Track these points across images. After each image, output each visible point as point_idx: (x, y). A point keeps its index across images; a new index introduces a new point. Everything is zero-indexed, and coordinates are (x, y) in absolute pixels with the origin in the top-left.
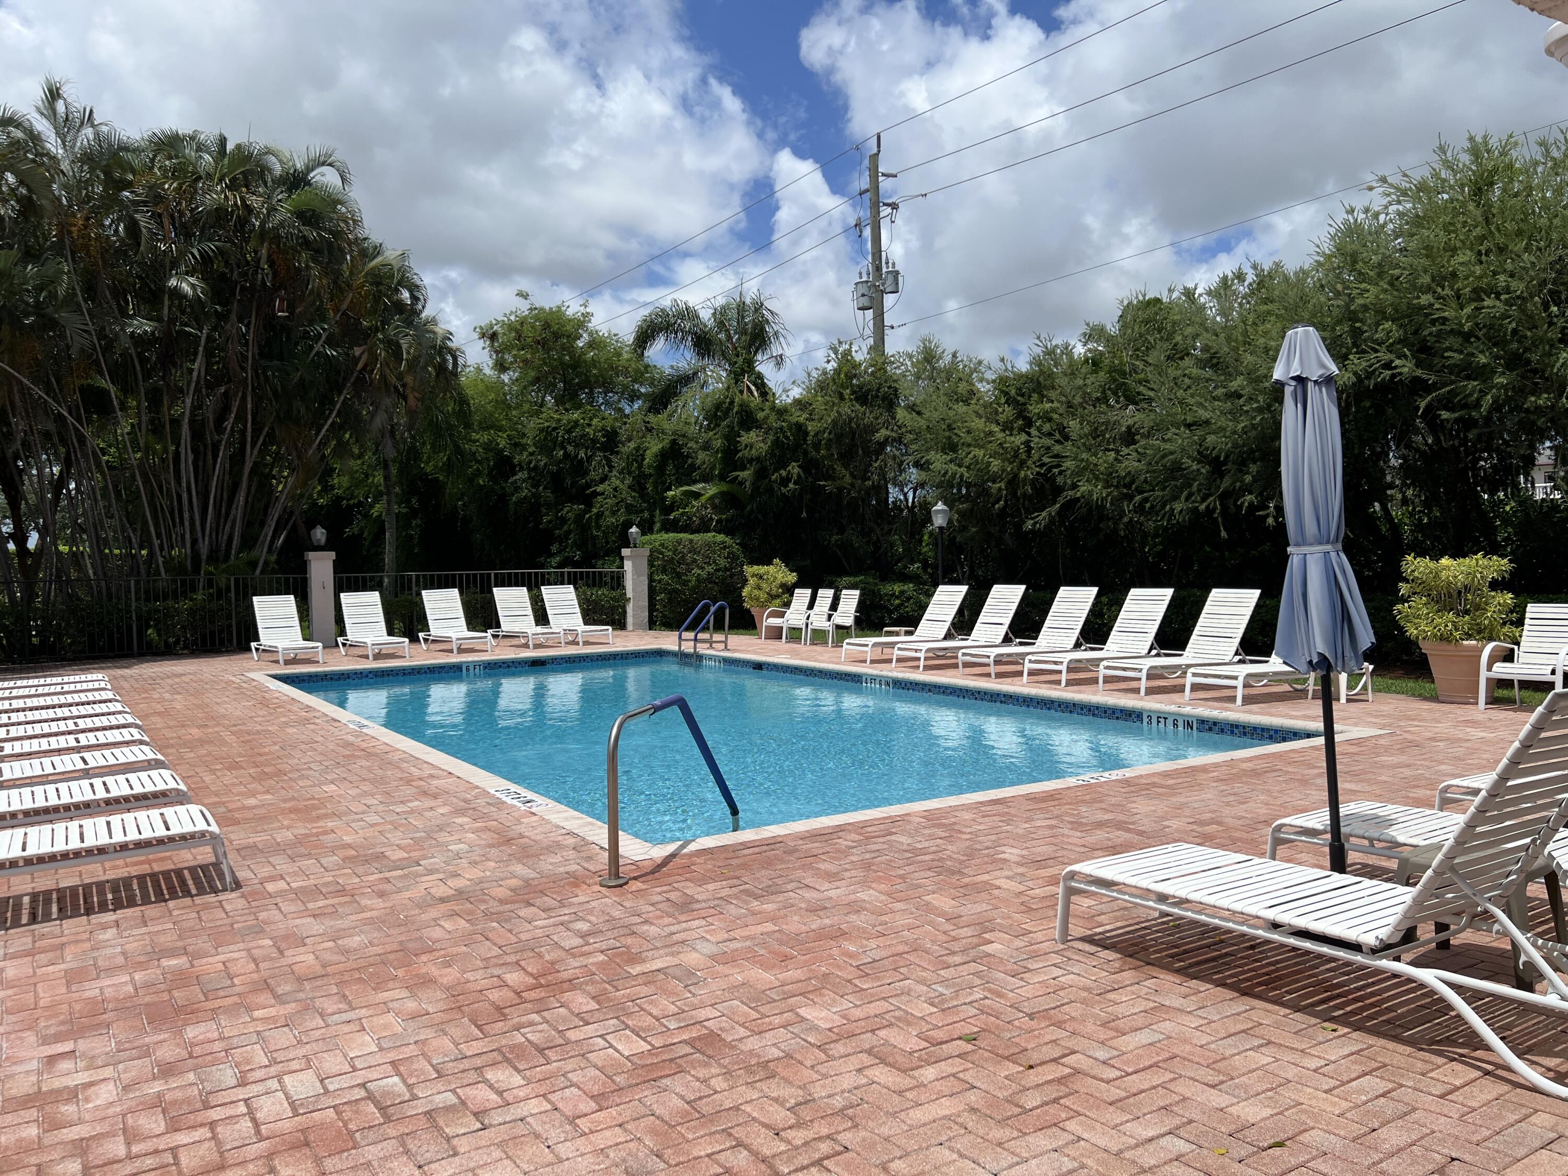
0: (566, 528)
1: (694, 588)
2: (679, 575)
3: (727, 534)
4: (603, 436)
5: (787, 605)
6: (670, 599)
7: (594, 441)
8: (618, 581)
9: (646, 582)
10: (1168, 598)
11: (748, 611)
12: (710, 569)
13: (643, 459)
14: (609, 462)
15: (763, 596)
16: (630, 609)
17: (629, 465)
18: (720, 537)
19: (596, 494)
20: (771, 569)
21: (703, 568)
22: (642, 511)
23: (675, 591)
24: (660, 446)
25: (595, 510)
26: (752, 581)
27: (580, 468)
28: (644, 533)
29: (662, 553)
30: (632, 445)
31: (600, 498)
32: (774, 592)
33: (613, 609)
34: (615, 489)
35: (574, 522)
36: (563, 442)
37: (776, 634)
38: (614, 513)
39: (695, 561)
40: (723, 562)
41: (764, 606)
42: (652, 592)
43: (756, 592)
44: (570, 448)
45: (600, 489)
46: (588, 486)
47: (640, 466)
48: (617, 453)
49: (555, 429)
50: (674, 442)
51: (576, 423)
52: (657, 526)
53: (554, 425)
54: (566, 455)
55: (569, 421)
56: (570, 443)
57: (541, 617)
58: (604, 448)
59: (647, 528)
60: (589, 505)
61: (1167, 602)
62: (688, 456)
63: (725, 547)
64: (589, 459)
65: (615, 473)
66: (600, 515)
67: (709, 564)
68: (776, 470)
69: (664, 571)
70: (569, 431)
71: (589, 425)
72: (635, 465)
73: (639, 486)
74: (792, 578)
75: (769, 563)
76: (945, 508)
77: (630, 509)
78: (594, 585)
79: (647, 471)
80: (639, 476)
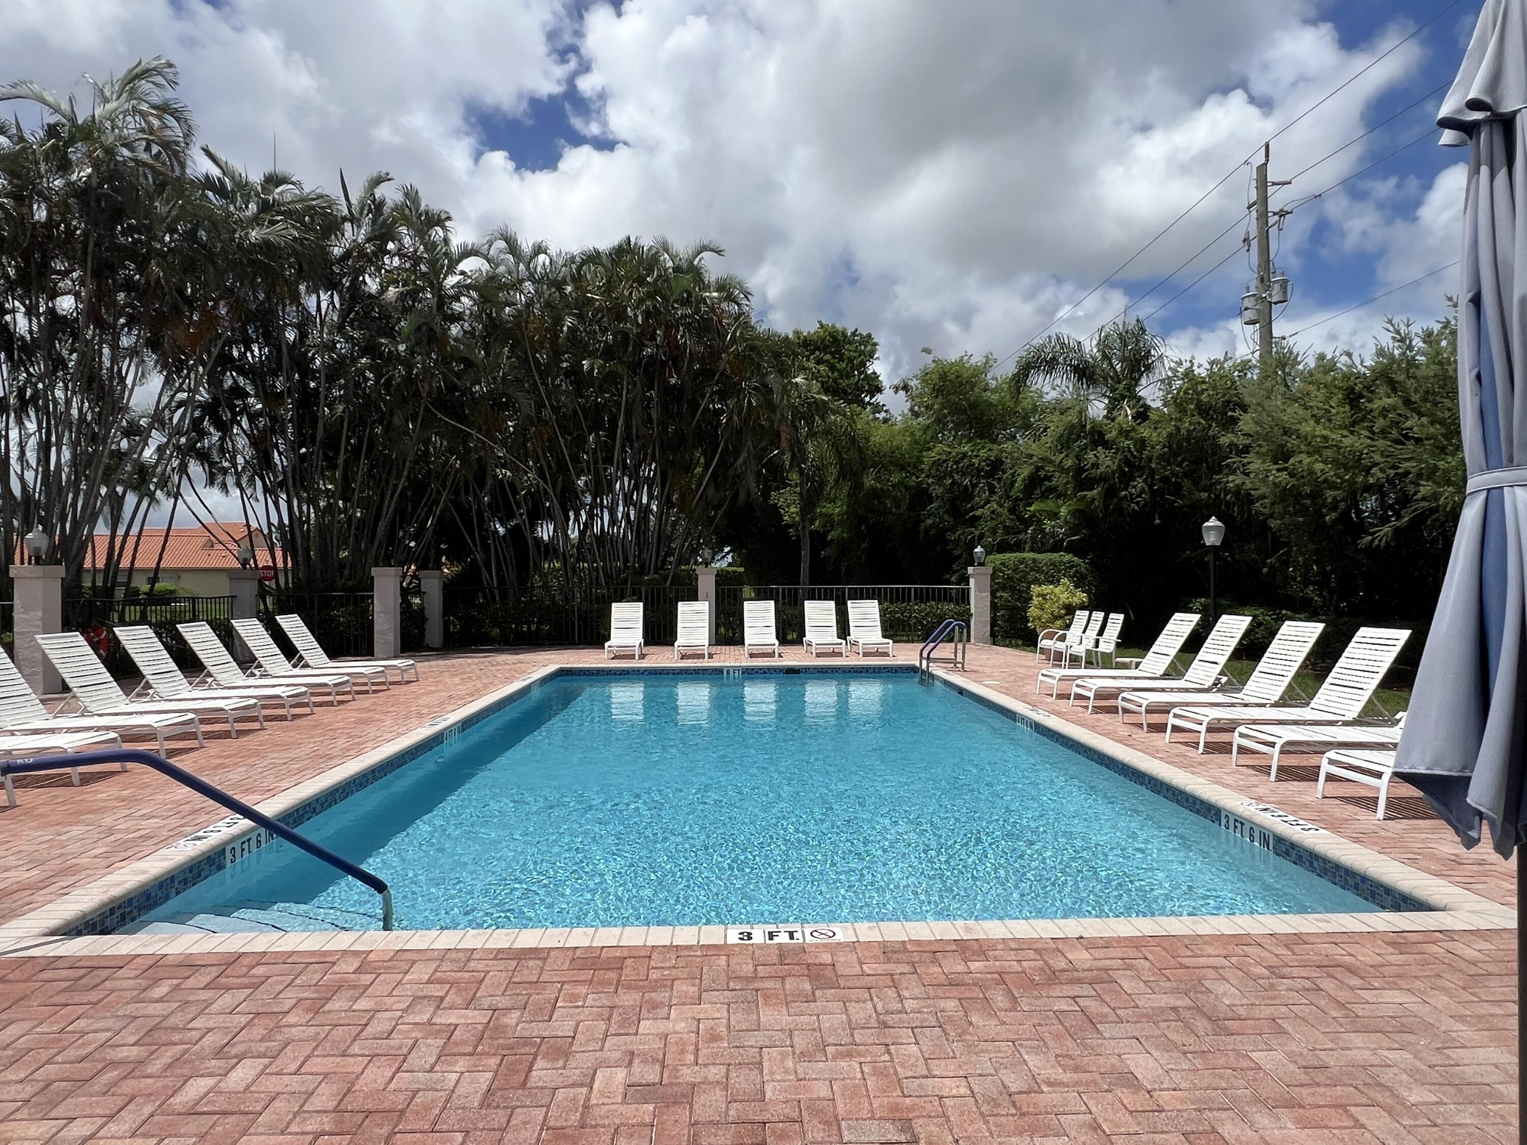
2: (1019, 593)
3: (1075, 555)
4: (988, 465)
5: (1068, 627)
6: (1010, 615)
7: (979, 470)
8: (964, 596)
9: (989, 599)
10: (1400, 644)
11: (1036, 631)
14: (991, 488)
16: (972, 623)
18: (1068, 557)
19: (975, 517)
20: (1057, 588)
23: (1014, 608)
24: (1028, 471)
26: (1036, 601)
27: (965, 493)
29: (1003, 572)
30: (1010, 471)
32: (1056, 613)
34: (991, 513)
36: (952, 471)
39: (1036, 579)
42: (994, 607)
43: (1040, 612)
44: (956, 477)
45: (980, 512)
46: (970, 510)
48: (999, 479)
49: (945, 461)
51: (965, 455)
53: (944, 458)
54: (954, 483)
55: (958, 454)
56: (957, 473)
57: (843, 629)
58: (987, 476)
61: (1398, 649)
63: (1071, 567)
64: (974, 486)
65: (994, 497)
68: (1124, 488)
69: (1004, 589)
70: (957, 463)
71: (977, 456)
74: (1079, 598)
75: (1056, 582)
76: (1219, 523)
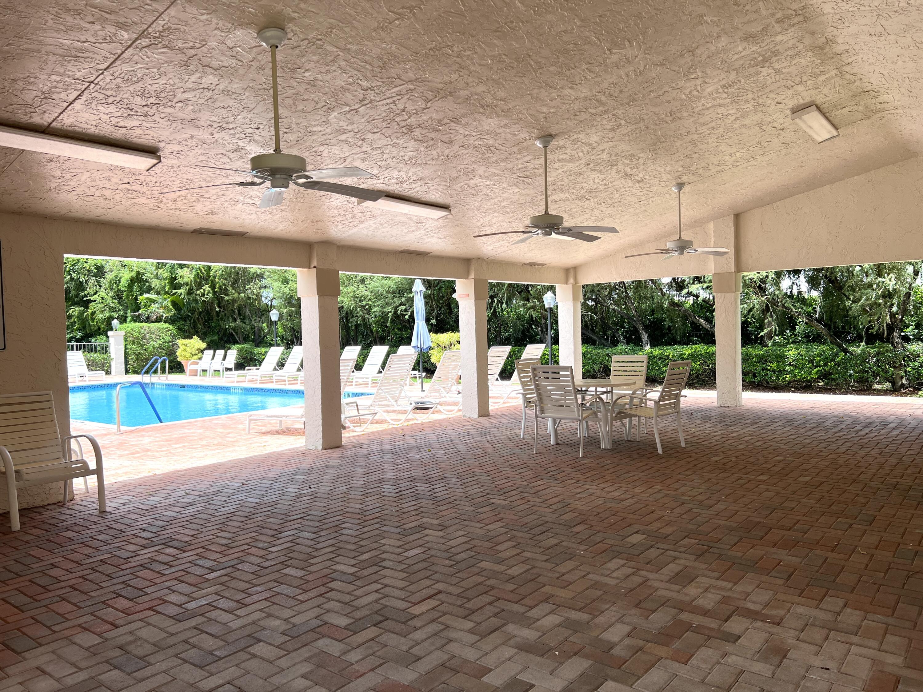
0: (72, 320)
1: (151, 352)
2: (142, 345)
3: (170, 324)
4: (96, 269)
5: (200, 358)
6: (137, 359)
7: (89, 271)
8: (106, 349)
9: (123, 349)
11: (180, 363)
12: (160, 342)
13: (120, 282)
14: (99, 282)
15: (188, 355)
16: (113, 364)
17: (111, 286)
18: (167, 325)
19: (90, 301)
20: (191, 341)
21: (156, 341)
22: (119, 310)
23: (140, 353)
24: (130, 275)
25: (90, 311)
26: (182, 347)
27: (80, 286)
28: (121, 323)
29: (132, 334)
30: (113, 274)
31: (93, 303)
32: (193, 353)
33: (103, 364)
34: (103, 298)
35: (78, 317)
36: (69, 271)
37: (194, 373)
38: (102, 312)
39: (151, 338)
40: (168, 338)
41: (188, 360)
42: (126, 355)
43: (184, 353)
44: (74, 275)
45: (92, 298)
46: (86, 296)
47: (118, 286)
48: (104, 278)
50: (138, 273)
51: (78, 260)
52: (129, 319)
54: (72, 279)
55: (74, 260)
56: (74, 272)
58: (95, 276)
59: (123, 320)
60: (87, 307)
62: (147, 281)
63: (169, 330)
64: (87, 281)
65: (102, 289)
66: (93, 313)
67: (159, 339)
68: (198, 290)
69: (134, 343)
70: (73, 265)
71: (86, 262)
72: (115, 285)
73: (118, 296)
74: (204, 345)
75: (191, 338)
77: (112, 309)
78: (92, 352)
79: (122, 289)
80: (118, 291)
